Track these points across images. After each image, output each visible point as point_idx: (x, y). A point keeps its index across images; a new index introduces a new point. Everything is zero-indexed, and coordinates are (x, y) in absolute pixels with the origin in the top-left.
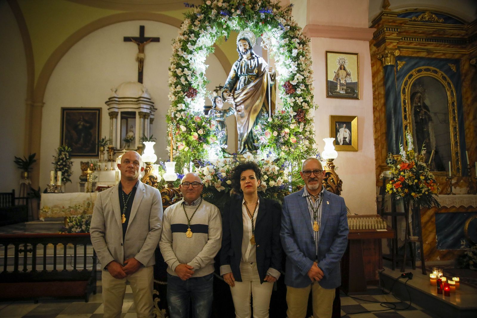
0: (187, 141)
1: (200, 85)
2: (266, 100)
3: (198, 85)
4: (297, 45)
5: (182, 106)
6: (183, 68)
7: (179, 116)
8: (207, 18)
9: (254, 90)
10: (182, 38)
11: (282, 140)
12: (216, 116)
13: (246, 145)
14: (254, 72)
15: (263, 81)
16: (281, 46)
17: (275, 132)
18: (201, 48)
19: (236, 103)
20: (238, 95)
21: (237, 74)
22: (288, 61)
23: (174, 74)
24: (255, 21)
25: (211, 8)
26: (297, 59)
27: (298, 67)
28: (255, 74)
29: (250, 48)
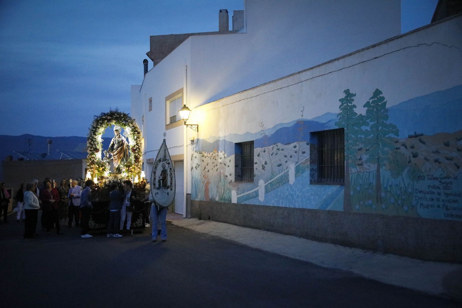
2: (125, 154)
3: (99, 147)
4: (137, 134)
5: (93, 156)
6: (94, 141)
8: (103, 123)
9: (120, 150)
10: (93, 129)
11: (129, 170)
13: (117, 170)
15: (124, 147)
16: (131, 134)
17: (127, 168)
18: (100, 133)
19: (114, 154)
20: (114, 152)
21: (114, 143)
22: (133, 140)
23: (90, 143)
24: (121, 124)
25: (105, 119)
26: (136, 139)
27: (136, 143)
28: (121, 144)
29: (119, 134)
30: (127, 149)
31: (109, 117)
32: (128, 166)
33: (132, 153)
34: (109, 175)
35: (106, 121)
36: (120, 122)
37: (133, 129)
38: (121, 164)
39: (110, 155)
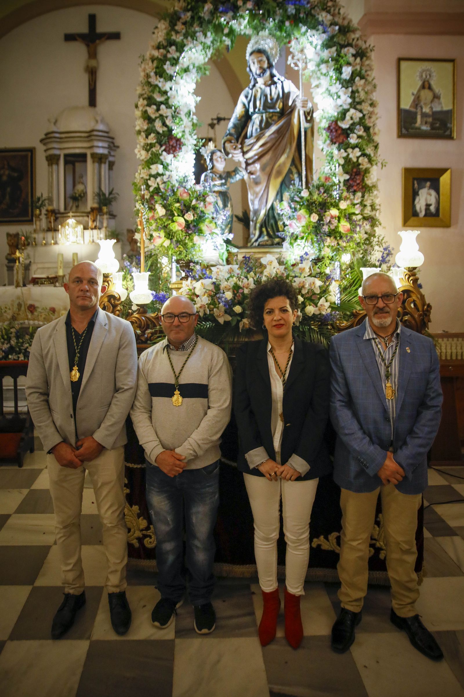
0: (167, 231)
1: (187, 131)
2: (297, 154)
3: (184, 132)
5: (157, 168)
7: (153, 184)
8: (196, 18)
9: (276, 138)
10: (156, 53)
12: (215, 185)
13: (264, 230)
14: (277, 106)
15: (292, 121)
16: (323, 61)
17: (314, 214)
19: (247, 160)
20: (249, 148)
21: (247, 111)
26: (352, 82)
27: (352, 97)
28: (280, 110)
29: (270, 67)
30: (305, 129)
32: (320, 208)
33: (334, 150)
36: (275, 7)
37: (331, 38)
39: (230, 161)
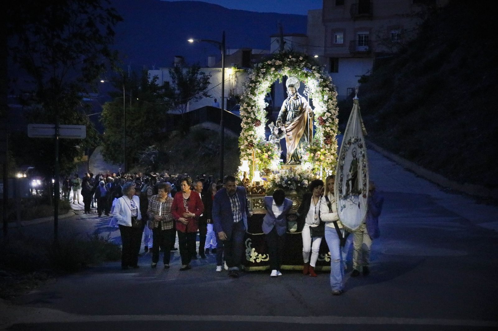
0: (261, 158)
2: (306, 129)
3: (261, 117)
4: (327, 92)
5: (251, 132)
7: (249, 139)
9: (298, 122)
10: (251, 85)
11: (316, 158)
13: (293, 158)
15: (304, 116)
16: (317, 91)
17: (312, 153)
18: (262, 92)
19: (287, 130)
20: (288, 125)
21: (286, 109)
22: (322, 103)
23: (245, 110)
24: (300, 73)
25: (271, 66)
26: (328, 101)
27: (328, 108)
28: (299, 110)
29: (296, 92)
30: (310, 119)
31: (278, 61)
32: (314, 151)
33: (320, 127)
34: (280, 168)
35: (273, 69)
36: (299, 69)
37: (320, 83)
38: (300, 148)
39: (280, 130)
